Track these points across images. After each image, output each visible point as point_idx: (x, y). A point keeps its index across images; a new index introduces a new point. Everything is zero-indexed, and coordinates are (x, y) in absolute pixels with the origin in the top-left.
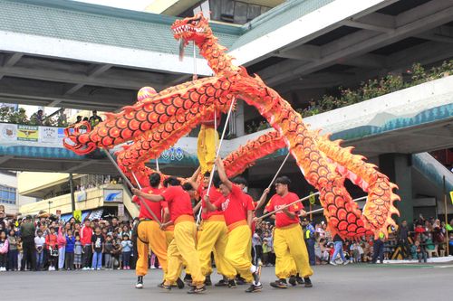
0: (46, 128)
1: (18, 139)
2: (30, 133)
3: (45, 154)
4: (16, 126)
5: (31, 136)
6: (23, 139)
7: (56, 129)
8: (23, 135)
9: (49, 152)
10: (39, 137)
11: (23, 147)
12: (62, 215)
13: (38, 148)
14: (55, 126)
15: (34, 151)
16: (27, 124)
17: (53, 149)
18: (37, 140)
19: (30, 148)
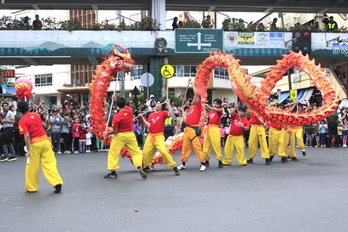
0: (260, 33)
1: (239, 43)
2: (247, 38)
3: (260, 54)
4: (237, 33)
5: (249, 40)
6: (242, 43)
7: (268, 33)
8: (243, 40)
9: (263, 52)
10: (255, 41)
11: (242, 49)
12: (282, 93)
13: (254, 49)
14: (267, 31)
15: (251, 52)
16: (246, 31)
17: (266, 50)
18: (253, 43)
19: (248, 49)
